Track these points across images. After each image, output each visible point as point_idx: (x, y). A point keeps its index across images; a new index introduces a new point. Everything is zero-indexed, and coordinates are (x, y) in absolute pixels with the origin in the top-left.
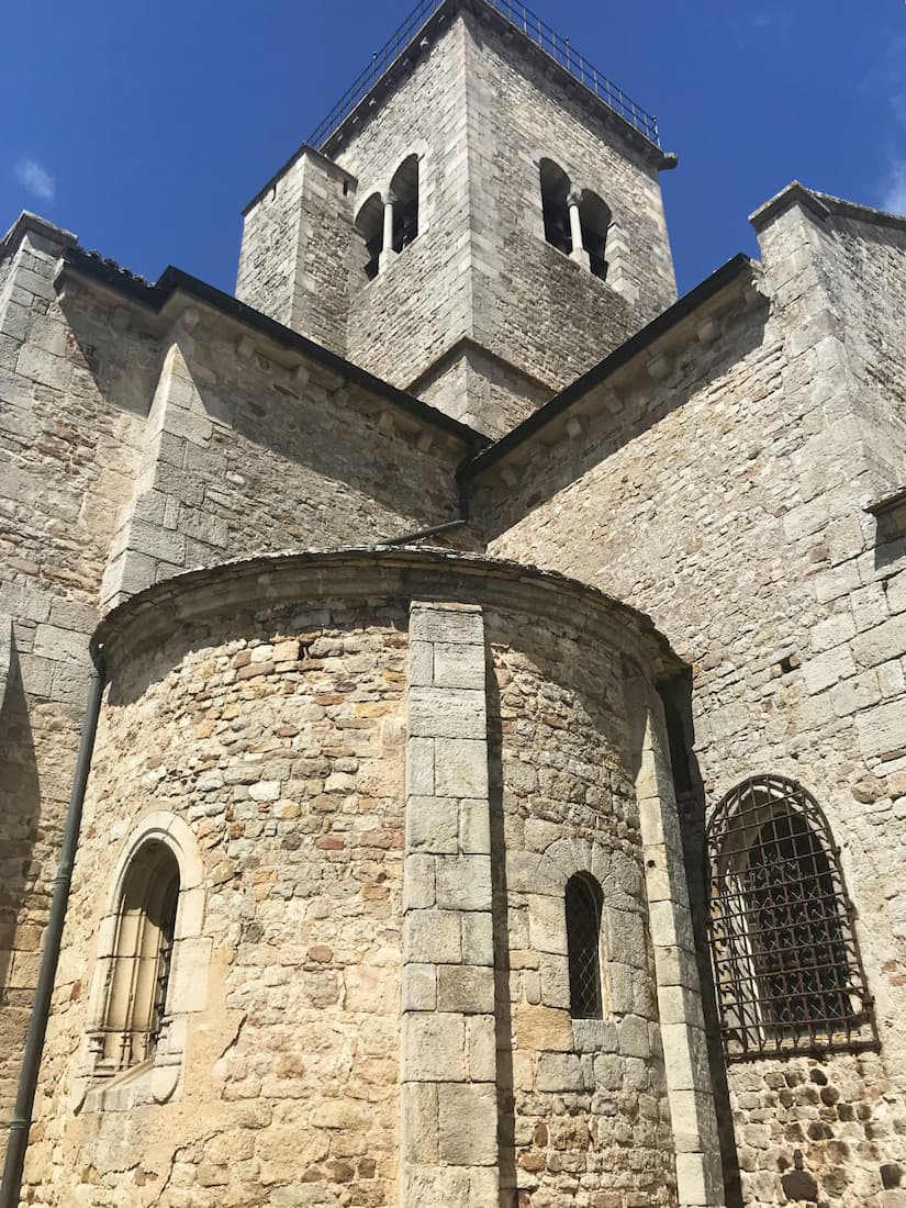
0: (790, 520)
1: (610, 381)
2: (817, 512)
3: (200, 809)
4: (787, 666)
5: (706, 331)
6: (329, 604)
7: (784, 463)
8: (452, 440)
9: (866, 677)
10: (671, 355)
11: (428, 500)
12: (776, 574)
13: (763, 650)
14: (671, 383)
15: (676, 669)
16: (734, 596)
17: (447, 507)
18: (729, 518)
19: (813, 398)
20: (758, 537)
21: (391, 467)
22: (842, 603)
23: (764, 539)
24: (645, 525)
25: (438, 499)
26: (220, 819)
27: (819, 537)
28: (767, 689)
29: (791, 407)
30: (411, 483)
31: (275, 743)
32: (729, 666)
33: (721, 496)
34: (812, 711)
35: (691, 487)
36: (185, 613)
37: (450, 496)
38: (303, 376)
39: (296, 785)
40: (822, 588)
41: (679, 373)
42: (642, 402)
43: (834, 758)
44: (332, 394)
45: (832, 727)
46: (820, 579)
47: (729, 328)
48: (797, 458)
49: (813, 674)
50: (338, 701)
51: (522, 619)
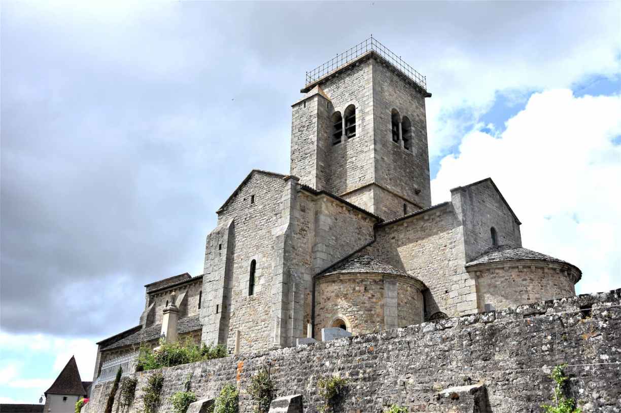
0: (451, 263)
1: (415, 217)
2: (456, 263)
3: (348, 315)
4: (446, 292)
5: (438, 214)
6: (370, 280)
7: (450, 250)
8: (374, 219)
9: (460, 297)
10: (430, 216)
11: (368, 235)
12: (447, 273)
13: (443, 288)
14: (429, 222)
15: (425, 288)
16: (438, 275)
17: (372, 237)
18: (439, 258)
19: (458, 238)
20: (444, 264)
21: (360, 228)
22: (457, 282)
23: (445, 265)
24: (421, 254)
25: (370, 235)
26: (353, 317)
27: (455, 268)
28: (442, 296)
29: (454, 239)
30: (364, 231)
31: (362, 305)
32: (436, 290)
33: (438, 253)
34: (450, 301)
35: (431, 249)
36: (341, 278)
37: (372, 233)
38: (344, 208)
39: (366, 312)
40: (455, 278)
41: (431, 220)
42: (422, 224)
43: (453, 311)
44: (349, 211)
45: (453, 305)
46: (454, 276)
47: (443, 214)
48: (453, 250)
49: (451, 294)
50: (372, 298)
51: (402, 284)
